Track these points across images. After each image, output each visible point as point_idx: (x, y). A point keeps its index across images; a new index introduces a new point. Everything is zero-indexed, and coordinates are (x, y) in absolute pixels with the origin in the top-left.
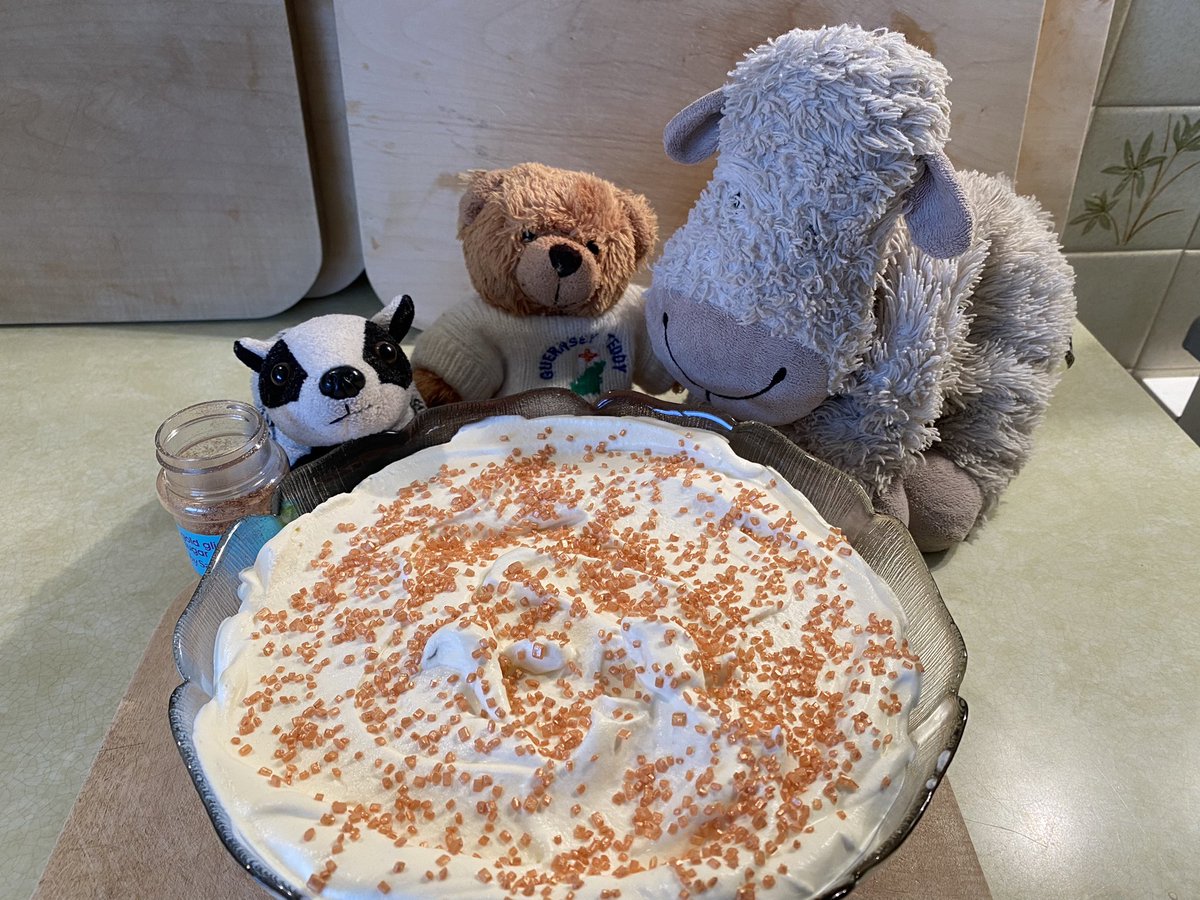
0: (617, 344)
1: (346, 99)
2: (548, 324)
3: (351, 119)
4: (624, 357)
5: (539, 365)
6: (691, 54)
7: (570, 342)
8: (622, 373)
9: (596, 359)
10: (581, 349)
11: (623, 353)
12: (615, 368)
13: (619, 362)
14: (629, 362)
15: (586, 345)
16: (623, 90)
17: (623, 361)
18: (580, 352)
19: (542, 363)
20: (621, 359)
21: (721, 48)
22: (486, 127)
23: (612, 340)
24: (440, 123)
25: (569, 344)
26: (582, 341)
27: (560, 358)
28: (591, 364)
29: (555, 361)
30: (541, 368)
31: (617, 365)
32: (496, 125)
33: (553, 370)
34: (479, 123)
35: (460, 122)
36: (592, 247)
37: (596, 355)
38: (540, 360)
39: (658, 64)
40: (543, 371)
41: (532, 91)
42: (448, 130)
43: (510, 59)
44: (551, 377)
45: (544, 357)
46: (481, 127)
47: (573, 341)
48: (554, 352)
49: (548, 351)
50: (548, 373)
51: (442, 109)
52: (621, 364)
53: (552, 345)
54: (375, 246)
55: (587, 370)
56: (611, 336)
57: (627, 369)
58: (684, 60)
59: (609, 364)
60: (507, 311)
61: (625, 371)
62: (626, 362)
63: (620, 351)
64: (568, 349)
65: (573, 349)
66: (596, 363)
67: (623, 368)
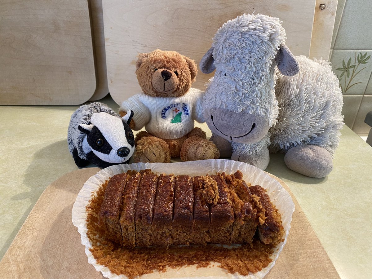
0: (185, 107)
1: (105, 37)
2: (164, 99)
3: (106, 43)
4: (188, 110)
5: (161, 114)
6: (208, 27)
7: (171, 106)
8: (187, 115)
9: (179, 112)
10: (174, 108)
11: (187, 109)
12: (185, 114)
13: (186, 112)
14: (190, 112)
15: (175, 107)
16: (188, 37)
17: (187, 112)
18: (174, 109)
19: (162, 113)
20: (187, 111)
21: (217, 25)
22: (147, 47)
23: (184, 105)
24: (133, 45)
25: (170, 107)
26: (175, 105)
27: (167, 111)
28: (177, 113)
29: (166, 112)
30: (162, 115)
31: (186, 113)
32: (149, 46)
33: (165, 115)
34: (144, 45)
35: (138, 45)
36: (176, 73)
37: (179, 110)
38: (161, 112)
39: (199, 29)
40: (162, 116)
41: (161, 36)
42: (135, 47)
43: (154, 27)
44: (165, 118)
45: (162, 111)
46: (145, 47)
47: (172, 106)
48: (166, 109)
49: (164, 109)
50: (164, 117)
51: (133, 41)
52: (187, 113)
53: (165, 107)
54: (112, 82)
55: (176, 115)
56: (183, 104)
57: (189, 114)
58: (206, 28)
59: (183, 113)
60: (150, 95)
61: (188, 115)
62: (188, 112)
63: (186, 109)
64: (170, 108)
65: (172, 108)
66: (179, 113)
67: (187, 114)
